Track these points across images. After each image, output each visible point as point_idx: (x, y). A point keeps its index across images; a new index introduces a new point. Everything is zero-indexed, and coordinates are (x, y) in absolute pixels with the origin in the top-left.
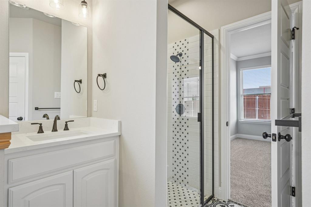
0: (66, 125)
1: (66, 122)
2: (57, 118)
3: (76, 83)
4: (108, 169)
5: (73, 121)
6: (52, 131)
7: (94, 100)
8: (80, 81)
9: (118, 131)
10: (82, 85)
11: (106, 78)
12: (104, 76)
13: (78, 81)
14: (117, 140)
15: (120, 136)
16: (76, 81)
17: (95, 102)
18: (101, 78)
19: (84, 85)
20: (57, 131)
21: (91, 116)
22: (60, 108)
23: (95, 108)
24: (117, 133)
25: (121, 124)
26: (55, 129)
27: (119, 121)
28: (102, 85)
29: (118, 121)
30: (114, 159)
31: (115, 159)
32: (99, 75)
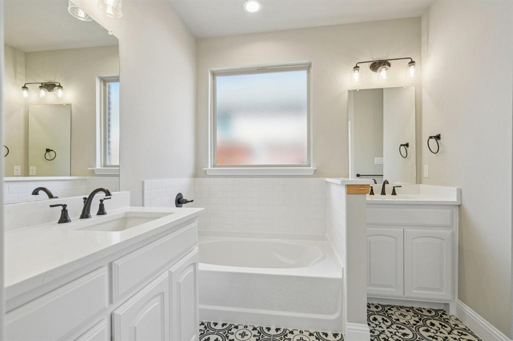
0: (394, 190)
1: (394, 187)
2: (386, 182)
3: (402, 148)
4: (443, 239)
5: (401, 187)
6: (381, 194)
7: (425, 165)
8: (407, 145)
9: (457, 200)
10: (408, 149)
11: (440, 139)
12: (438, 137)
13: (404, 145)
14: (456, 210)
15: (459, 206)
16: (402, 145)
17: (425, 168)
18: (433, 141)
19: (412, 149)
20: (385, 194)
21: (421, 183)
22: (383, 175)
23: (425, 174)
24: (455, 202)
25: (461, 193)
26: (383, 193)
27: (458, 189)
28: (434, 148)
29: (456, 189)
30: (451, 231)
31: (453, 232)
32: (431, 137)
